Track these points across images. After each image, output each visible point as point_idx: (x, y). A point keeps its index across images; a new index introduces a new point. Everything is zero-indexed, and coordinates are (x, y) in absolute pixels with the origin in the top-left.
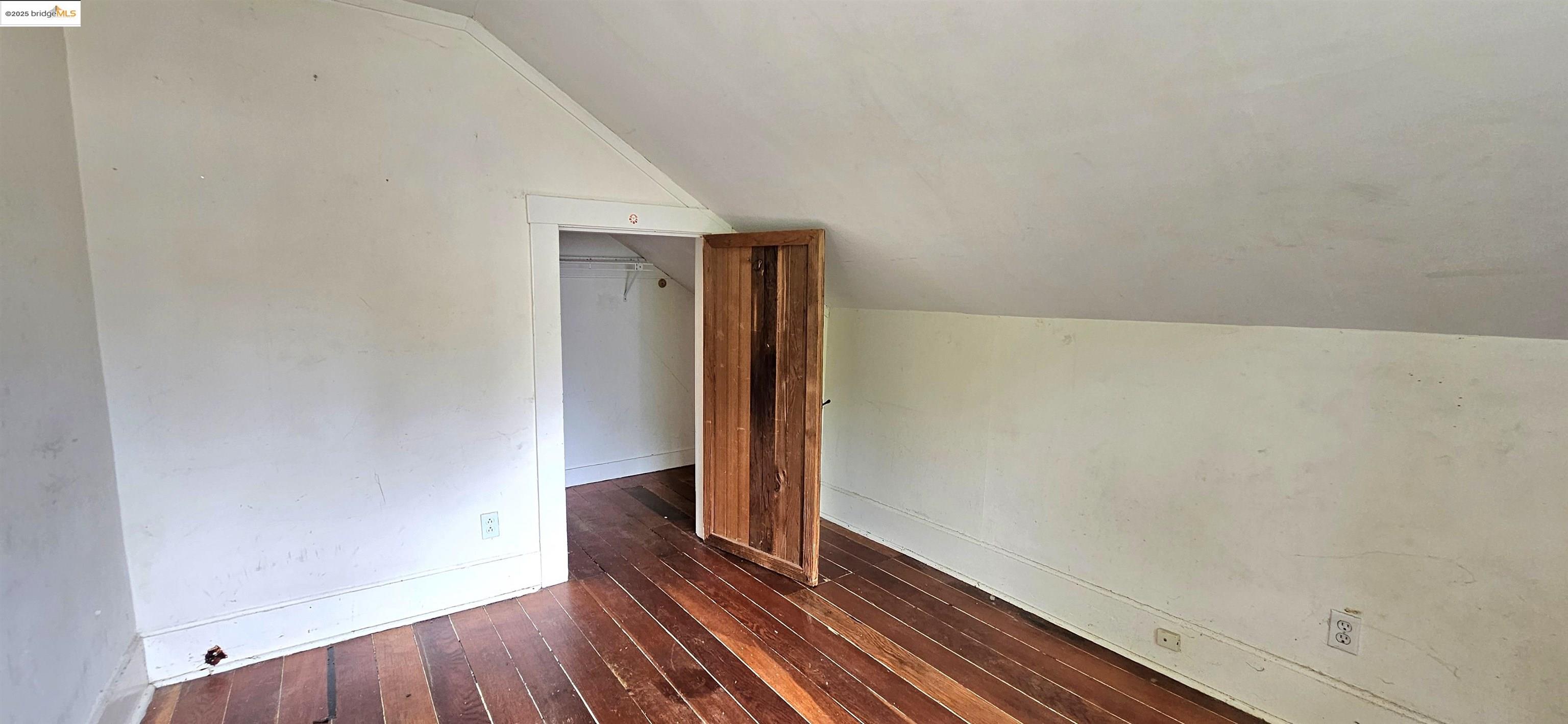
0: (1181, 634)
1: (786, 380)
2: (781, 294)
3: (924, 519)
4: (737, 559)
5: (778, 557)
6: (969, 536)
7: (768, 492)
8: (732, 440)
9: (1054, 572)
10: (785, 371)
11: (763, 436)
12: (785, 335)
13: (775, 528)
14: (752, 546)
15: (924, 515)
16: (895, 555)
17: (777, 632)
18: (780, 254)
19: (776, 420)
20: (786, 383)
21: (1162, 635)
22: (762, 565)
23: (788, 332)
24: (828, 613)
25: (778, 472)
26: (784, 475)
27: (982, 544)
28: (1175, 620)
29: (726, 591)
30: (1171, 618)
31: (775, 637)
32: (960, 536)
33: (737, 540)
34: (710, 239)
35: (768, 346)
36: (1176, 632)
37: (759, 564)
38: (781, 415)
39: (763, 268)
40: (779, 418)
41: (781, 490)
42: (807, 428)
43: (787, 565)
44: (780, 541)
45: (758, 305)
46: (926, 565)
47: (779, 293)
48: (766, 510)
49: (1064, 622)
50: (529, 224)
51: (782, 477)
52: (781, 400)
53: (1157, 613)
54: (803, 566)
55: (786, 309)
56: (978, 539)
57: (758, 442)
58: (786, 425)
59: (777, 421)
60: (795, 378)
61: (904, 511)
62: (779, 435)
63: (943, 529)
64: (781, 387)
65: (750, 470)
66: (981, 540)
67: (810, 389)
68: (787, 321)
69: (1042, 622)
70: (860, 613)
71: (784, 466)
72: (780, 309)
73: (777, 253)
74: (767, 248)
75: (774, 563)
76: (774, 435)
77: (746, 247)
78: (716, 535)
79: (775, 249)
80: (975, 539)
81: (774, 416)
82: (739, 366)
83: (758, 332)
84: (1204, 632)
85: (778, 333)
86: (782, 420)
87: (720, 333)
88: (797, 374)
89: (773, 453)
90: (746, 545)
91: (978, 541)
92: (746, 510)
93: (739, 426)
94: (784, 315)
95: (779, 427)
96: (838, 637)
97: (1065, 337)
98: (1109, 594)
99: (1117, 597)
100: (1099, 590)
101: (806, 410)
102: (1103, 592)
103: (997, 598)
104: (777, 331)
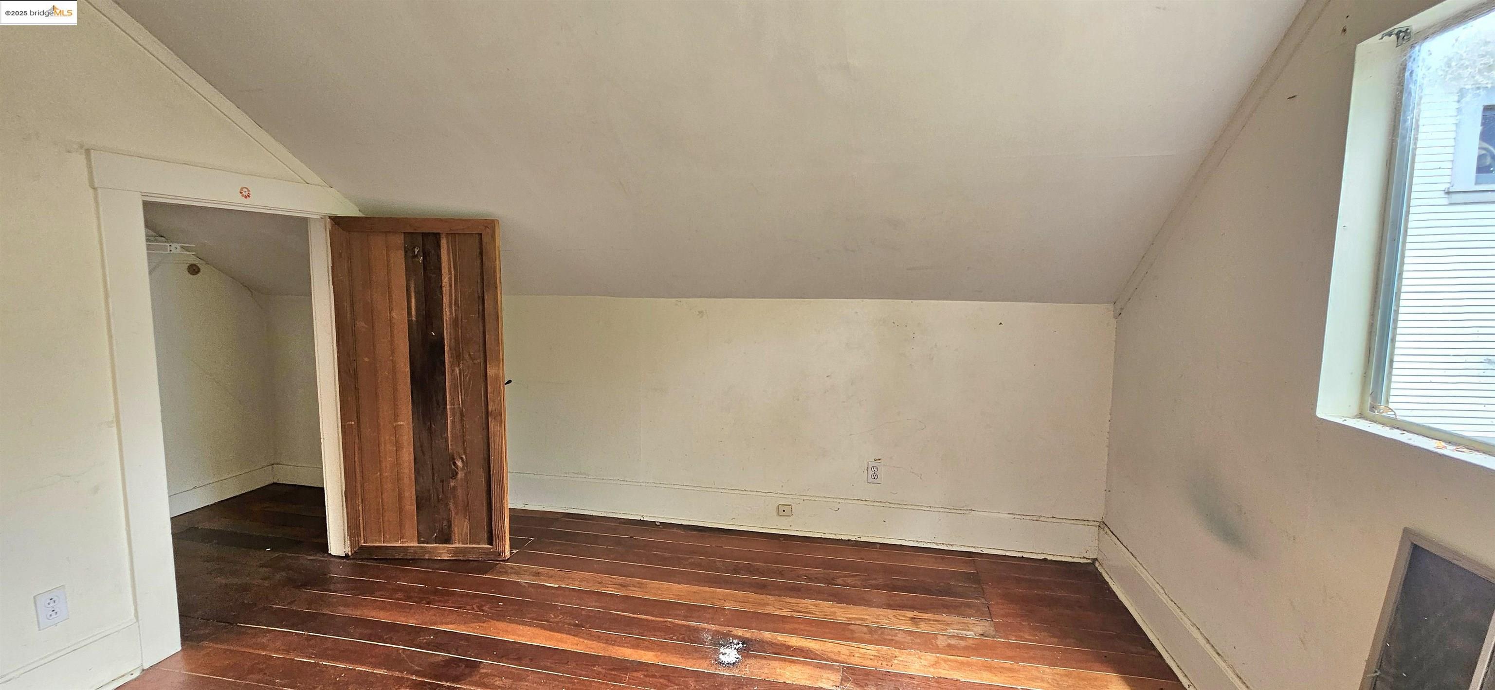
0: (792, 504)
1: (459, 366)
2: (447, 281)
3: (585, 478)
4: (405, 561)
5: (459, 543)
6: (629, 480)
7: (442, 481)
8: (386, 437)
9: (704, 489)
10: (458, 357)
11: (431, 426)
12: (455, 322)
13: (453, 515)
14: (423, 543)
15: (585, 474)
16: (562, 516)
17: (501, 604)
18: (444, 242)
19: (448, 407)
20: (460, 370)
21: (781, 508)
22: (439, 558)
23: (460, 318)
24: (537, 574)
25: (454, 459)
26: (463, 461)
27: (642, 484)
28: (787, 496)
29: (416, 590)
30: (785, 496)
31: (502, 608)
32: (622, 483)
33: (400, 542)
34: (338, 222)
35: (433, 334)
36: (790, 504)
37: (436, 558)
38: (453, 401)
39: (422, 254)
40: (452, 404)
41: (459, 476)
42: (490, 409)
43: (473, 548)
44: (461, 526)
45: (416, 293)
46: (592, 515)
47: (445, 280)
48: (439, 500)
49: (715, 523)
50: (95, 189)
51: (459, 464)
52: (454, 387)
53: (777, 495)
54: (494, 543)
55: (455, 296)
56: (637, 481)
57: (425, 434)
58: (462, 410)
59: (450, 409)
60: (470, 362)
61: (562, 475)
62: (453, 422)
63: (604, 481)
64: (451, 372)
65: (415, 464)
66: (641, 481)
67: (491, 372)
68: (457, 308)
69: (700, 528)
70: (564, 565)
71: (462, 451)
72: (448, 296)
73: (441, 241)
74: (425, 235)
75: (457, 551)
76: (446, 424)
77: (395, 232)
78: (367, 545)
79: (437, 236)
80: (635, 482)
81: (446, 404)
82: (393, 357)
83: (417, 321)
84: (805, 498)
85: (446, 320)
86: (456, 406)
87: (361, 324)
88: (472, 359)
89: (447, 441)
90: (416, 544)
91: (638, 482)
92: (411, 507)
93: (396, 421)
94: (453, 301)
95: (454, 415)
96: (559, 588)
97: (699, 312)
98: (745, 492)
99: (750, 493)
100: (737, 492)
101: (489, 391)
102: (740, 492)
103: (661, 523)
104: (445, 318)
